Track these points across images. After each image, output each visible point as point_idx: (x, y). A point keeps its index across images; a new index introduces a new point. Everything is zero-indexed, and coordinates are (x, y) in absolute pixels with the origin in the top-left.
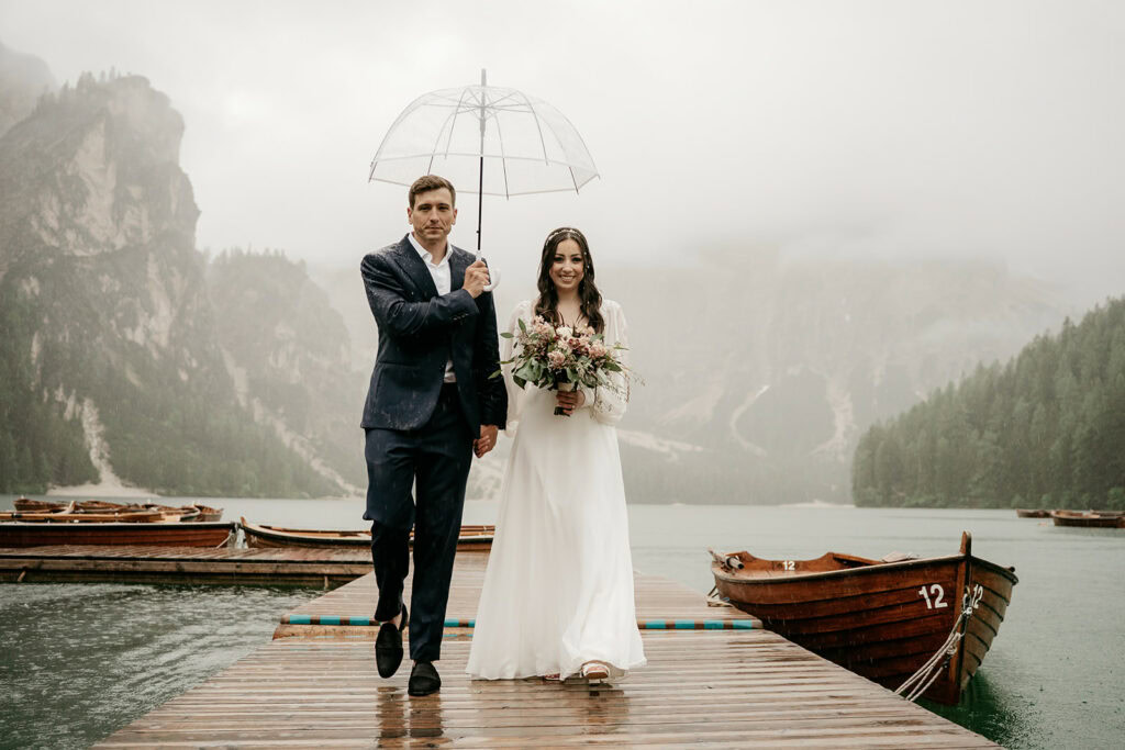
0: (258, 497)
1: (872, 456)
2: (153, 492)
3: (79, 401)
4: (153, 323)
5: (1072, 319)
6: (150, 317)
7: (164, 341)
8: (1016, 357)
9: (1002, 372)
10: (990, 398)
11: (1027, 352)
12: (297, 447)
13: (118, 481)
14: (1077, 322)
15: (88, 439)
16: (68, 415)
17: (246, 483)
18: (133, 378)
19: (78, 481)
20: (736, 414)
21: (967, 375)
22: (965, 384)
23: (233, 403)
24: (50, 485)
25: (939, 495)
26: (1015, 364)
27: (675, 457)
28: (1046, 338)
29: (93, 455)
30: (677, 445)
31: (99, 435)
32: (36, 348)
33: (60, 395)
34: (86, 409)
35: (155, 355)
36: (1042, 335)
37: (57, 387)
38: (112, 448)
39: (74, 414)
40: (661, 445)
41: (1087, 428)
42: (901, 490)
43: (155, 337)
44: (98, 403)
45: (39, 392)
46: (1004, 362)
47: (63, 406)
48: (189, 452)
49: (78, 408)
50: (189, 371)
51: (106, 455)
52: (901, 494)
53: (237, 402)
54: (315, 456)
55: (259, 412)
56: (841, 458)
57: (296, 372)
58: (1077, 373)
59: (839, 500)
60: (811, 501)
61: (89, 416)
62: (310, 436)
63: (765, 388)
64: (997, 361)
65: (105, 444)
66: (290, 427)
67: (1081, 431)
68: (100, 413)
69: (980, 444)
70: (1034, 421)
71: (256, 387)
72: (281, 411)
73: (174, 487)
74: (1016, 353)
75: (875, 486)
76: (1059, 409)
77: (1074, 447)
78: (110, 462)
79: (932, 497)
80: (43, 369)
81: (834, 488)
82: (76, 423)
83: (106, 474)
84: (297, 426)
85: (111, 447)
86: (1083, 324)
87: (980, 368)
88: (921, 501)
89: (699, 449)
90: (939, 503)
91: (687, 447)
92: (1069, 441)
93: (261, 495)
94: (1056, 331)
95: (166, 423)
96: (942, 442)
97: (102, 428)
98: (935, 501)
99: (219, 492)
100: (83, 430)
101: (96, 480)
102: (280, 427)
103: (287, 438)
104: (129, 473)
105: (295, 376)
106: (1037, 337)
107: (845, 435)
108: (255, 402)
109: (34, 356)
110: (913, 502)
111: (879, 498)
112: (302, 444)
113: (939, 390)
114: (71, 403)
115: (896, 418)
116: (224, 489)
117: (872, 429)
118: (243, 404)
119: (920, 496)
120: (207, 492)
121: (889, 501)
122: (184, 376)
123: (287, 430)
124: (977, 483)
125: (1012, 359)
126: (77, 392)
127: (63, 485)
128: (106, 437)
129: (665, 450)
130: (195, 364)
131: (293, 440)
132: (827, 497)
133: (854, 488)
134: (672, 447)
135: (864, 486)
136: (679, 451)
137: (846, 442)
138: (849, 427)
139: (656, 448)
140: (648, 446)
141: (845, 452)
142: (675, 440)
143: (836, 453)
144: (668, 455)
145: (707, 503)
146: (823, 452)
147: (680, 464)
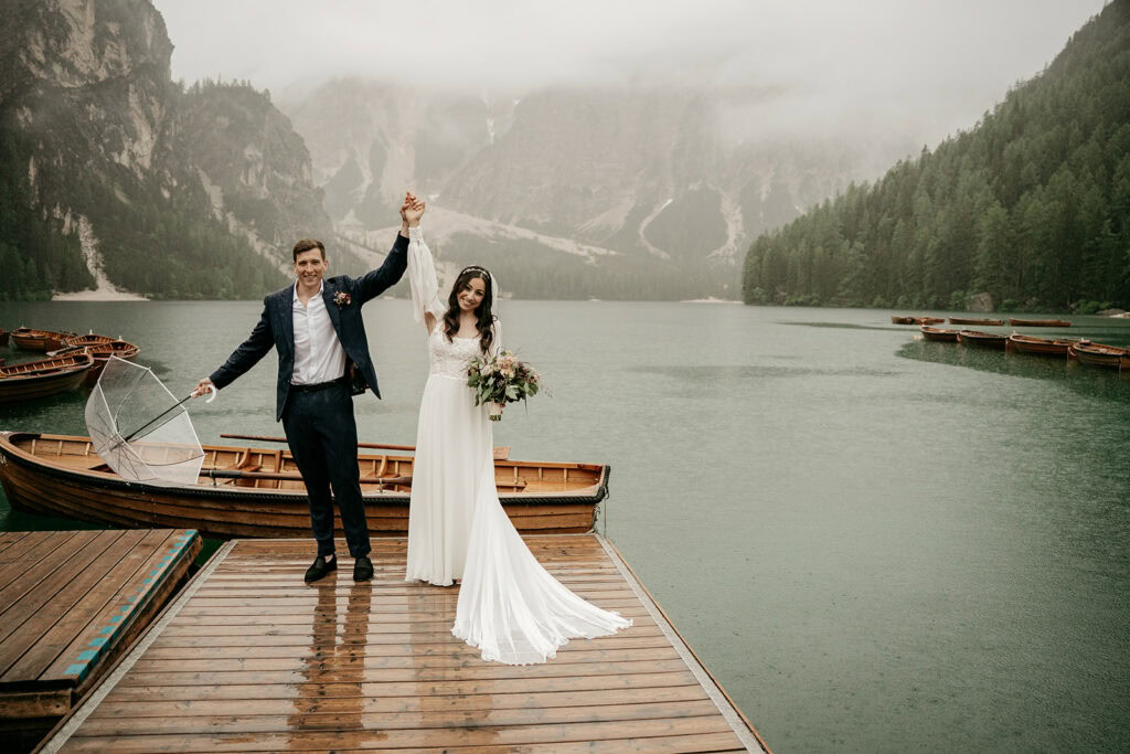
0: (235, 299)
1: (760, 261)
2: (143, 296)
3: (75, 218)
4: (136, 148)
5: (928, 148)
6: (133, 142)
7: (147, 164)
8: (882, 179)
9: (869, 191)
10: (859, 214)
11: (891, 174)
12: (267, 255)
13: (113, 288)
14: (933, 150)
15: (84, 251)
16: (65, 231)
17: (223, 286)
18: (121, 196)
19: (78, 288)
20: (644, 224)
21: (841, 194)
22: (839, 200)
23: (210, 217)
24: (54, 291)
25: (815, 295)
26: (881, 185)
27: (593, 259)
28: (907, 163)
29: (90, 265)
30: (594, 249)
31: (94, 247)
32: (32, 171)
33: (57, 212)
34: (82, 225)
35: (140, 176)
36: (904, 161)
37: (55, 206)
38: (107, 259)
39: (71, 229)
40: (580, 249)
41: (939, 241)
42: (784, 290)
43: (139, 160)
44: (92, 220)
45: (39, 209)
46: (872, 182)
47: (61, 222)
48: (173, 260)
49: (74, 224)
50: (170, 189)
51: (102, 265)
52: (782, 294)
53: (214, 216)
54: (283, 262)
55: (233, 224)
56: (733, 262)
57: (265, 189)
58: (931, 194)
59: (730, 296)
60: (706, 297)
61: (85, 230)
62: (278, 244)
63: (670, 201)
64: (866, 182)
65: (99, 255)
66: (260, 237)
67: (933, 243)
68: (93, 228)
69: (852, 252)
70: (896, 233)
71: (230, 203)
72: (253, 223)
73: (161, 291)
74: (883, 175)
75: (762, 286)
76: (916, 224)
77: (926, 256)
78: (105, 271)
79: (808, 297)
80: (41, 190)
81: (726, 286)
82: (74, 237)
83: (102, 281)
84: (266, 236)
85: (105, 257)
86: (937, 152)
87: (852, 188)
88: (800, 300)
89: (613, 253)
91: (603, 251)
92: (923, 249)
93: (238, 297)
94: (915, 158)
95: (153, 235)
96: (819, 250)
97: (96, 241)
98: (811, 300)
99: (201, 295)
100: (79, 244)
101: (94, 288)
102: (252, 237)
103: (258, 247)
104: (121, 281)
105: (263, 192)
106: (900, 161)
107: (737, 242)
108: (230, 216)
109: (32, 178)
110: (793, 301)
111: (765, 298)
112: (271, 252)
113: (817, 206)
114: (68, 220)
115: (781, 229)
116: (202, 292)
117: (761, 238)
118: (219, 217)
119: (799, 296)
120: (190, 295)
121: (773, 300)
122: (166, 194)
123: (257, 240)
124: (847, 285)
125: (879, 181)
126: (73, 210)
127: (66, 292)
128: (100, 248)
129: (584, 253)
130: (175, 183)
131: (264, 248)
132: (719, 295)
133: (744, 288)
134: (589, 251)
135: (753, 286)
136: (596, 255)
137: (736, 248)
138: (739, 236)
139: (576, 251)
140: (570, 251)
141: (735, 256)
142: (592, 245)
143: (728, 257)
144: (586, 258)
145: (619, 299)
146: (717, 256)
147: (597, 265)
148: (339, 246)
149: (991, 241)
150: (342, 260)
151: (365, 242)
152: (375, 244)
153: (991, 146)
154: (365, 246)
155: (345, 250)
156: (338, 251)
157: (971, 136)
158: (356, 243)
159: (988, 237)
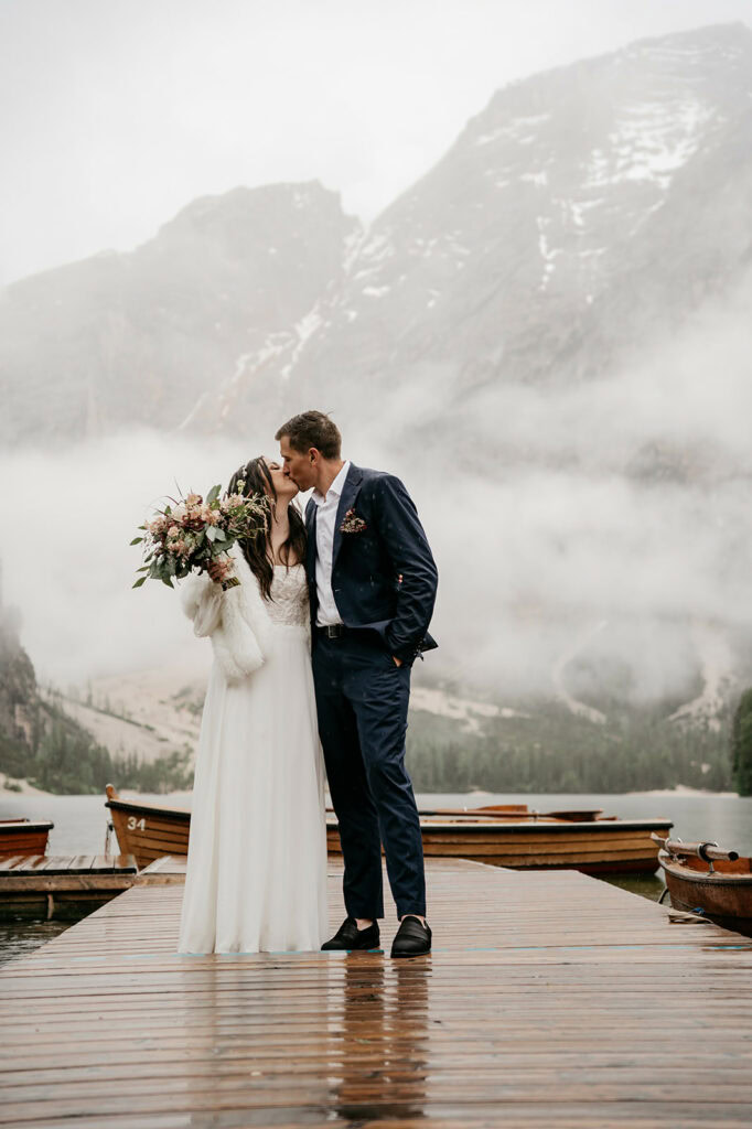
27: (474, 726)
30: (478, 708)
40: (453, 707)
56: (715, 726)
59: (716, 785)
60: (673, 788)
81: (705, 768)
89: (507, 712)
91: (491, 710)
107: (720, 692)
129: (459, 714)
132: (696, 782)
133: (735, 769)
134: (470, 712)
136: (480, 717)
137: (720, 702)
138: (725, 681)
139: (444, 710)
140: (435, 710)
141: (720, 716)
142: (475, 699)
143: (707, 718)
144: (464, 722)
146: (687, 716)
147: (482, 735)
148: (45, 706)
150: (48, 729)
151: (90, 697)
152: (107, 702)
154: (88, 704)
155: (54, 712)
156: (43, 713)
158: (75, 701)
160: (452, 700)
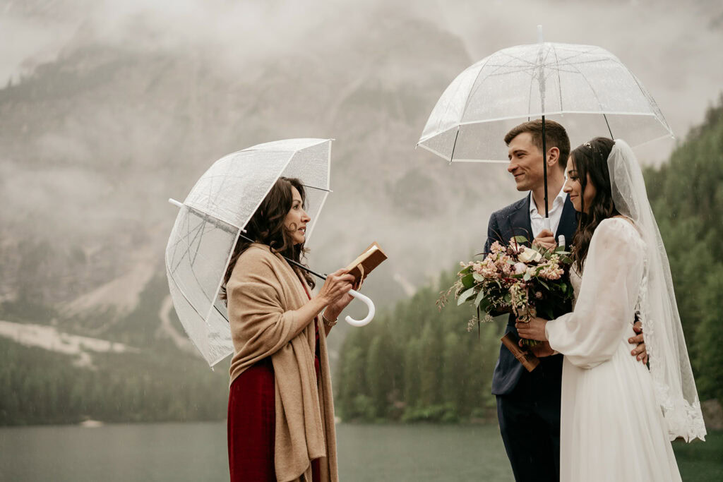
1: (364, 355)
25: (449, 405)
27: (86, 360)
30: (90, 343)
40: (66, 343)
42: (400, 398)
52: (399, 405)
75: (367, 394)
79: (438, 408)
88: (426, 413)
89: (119, 348)
90: (448, 415)
91: (102, 346)
96: (451, 338)
98: (443, 413)
110: (417, 413)
111: (372, 410)
119: (424, 406)
121: (384, 415)
129: (72, 349)
133: (340, 398)
134: (81, 346)
135: (353, 394)
136: (90, 352)
139: (58, 346)
142: (87, 336)
144: (76, 357)
145: (132, 421)
147: (94, 368)
149: (713, 323)
153: (696, 184)
157: (664, 170)
159: (709, 318)
160: (65, 336)
